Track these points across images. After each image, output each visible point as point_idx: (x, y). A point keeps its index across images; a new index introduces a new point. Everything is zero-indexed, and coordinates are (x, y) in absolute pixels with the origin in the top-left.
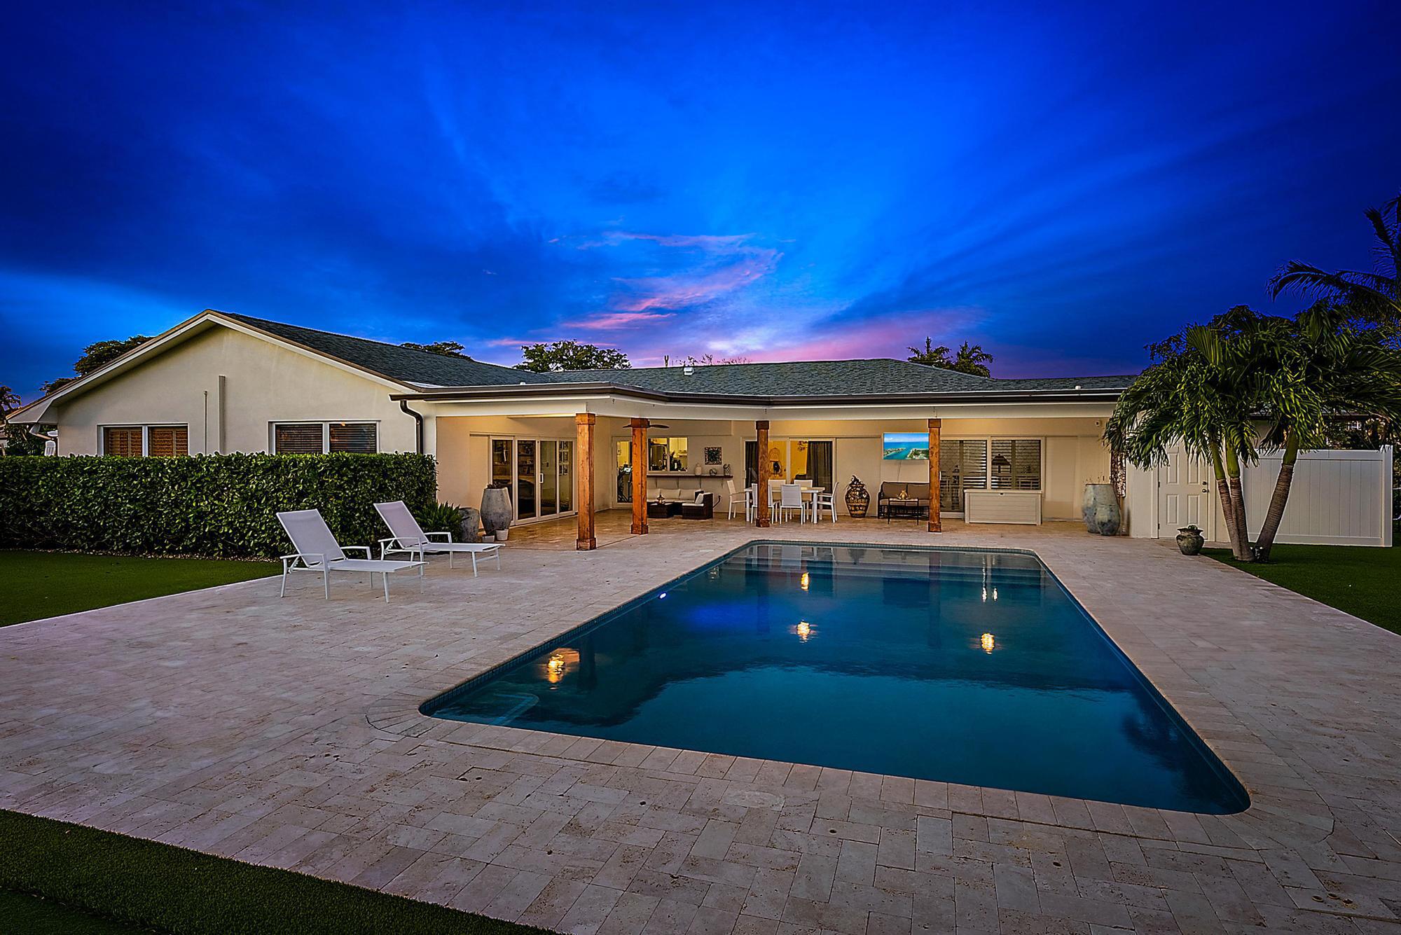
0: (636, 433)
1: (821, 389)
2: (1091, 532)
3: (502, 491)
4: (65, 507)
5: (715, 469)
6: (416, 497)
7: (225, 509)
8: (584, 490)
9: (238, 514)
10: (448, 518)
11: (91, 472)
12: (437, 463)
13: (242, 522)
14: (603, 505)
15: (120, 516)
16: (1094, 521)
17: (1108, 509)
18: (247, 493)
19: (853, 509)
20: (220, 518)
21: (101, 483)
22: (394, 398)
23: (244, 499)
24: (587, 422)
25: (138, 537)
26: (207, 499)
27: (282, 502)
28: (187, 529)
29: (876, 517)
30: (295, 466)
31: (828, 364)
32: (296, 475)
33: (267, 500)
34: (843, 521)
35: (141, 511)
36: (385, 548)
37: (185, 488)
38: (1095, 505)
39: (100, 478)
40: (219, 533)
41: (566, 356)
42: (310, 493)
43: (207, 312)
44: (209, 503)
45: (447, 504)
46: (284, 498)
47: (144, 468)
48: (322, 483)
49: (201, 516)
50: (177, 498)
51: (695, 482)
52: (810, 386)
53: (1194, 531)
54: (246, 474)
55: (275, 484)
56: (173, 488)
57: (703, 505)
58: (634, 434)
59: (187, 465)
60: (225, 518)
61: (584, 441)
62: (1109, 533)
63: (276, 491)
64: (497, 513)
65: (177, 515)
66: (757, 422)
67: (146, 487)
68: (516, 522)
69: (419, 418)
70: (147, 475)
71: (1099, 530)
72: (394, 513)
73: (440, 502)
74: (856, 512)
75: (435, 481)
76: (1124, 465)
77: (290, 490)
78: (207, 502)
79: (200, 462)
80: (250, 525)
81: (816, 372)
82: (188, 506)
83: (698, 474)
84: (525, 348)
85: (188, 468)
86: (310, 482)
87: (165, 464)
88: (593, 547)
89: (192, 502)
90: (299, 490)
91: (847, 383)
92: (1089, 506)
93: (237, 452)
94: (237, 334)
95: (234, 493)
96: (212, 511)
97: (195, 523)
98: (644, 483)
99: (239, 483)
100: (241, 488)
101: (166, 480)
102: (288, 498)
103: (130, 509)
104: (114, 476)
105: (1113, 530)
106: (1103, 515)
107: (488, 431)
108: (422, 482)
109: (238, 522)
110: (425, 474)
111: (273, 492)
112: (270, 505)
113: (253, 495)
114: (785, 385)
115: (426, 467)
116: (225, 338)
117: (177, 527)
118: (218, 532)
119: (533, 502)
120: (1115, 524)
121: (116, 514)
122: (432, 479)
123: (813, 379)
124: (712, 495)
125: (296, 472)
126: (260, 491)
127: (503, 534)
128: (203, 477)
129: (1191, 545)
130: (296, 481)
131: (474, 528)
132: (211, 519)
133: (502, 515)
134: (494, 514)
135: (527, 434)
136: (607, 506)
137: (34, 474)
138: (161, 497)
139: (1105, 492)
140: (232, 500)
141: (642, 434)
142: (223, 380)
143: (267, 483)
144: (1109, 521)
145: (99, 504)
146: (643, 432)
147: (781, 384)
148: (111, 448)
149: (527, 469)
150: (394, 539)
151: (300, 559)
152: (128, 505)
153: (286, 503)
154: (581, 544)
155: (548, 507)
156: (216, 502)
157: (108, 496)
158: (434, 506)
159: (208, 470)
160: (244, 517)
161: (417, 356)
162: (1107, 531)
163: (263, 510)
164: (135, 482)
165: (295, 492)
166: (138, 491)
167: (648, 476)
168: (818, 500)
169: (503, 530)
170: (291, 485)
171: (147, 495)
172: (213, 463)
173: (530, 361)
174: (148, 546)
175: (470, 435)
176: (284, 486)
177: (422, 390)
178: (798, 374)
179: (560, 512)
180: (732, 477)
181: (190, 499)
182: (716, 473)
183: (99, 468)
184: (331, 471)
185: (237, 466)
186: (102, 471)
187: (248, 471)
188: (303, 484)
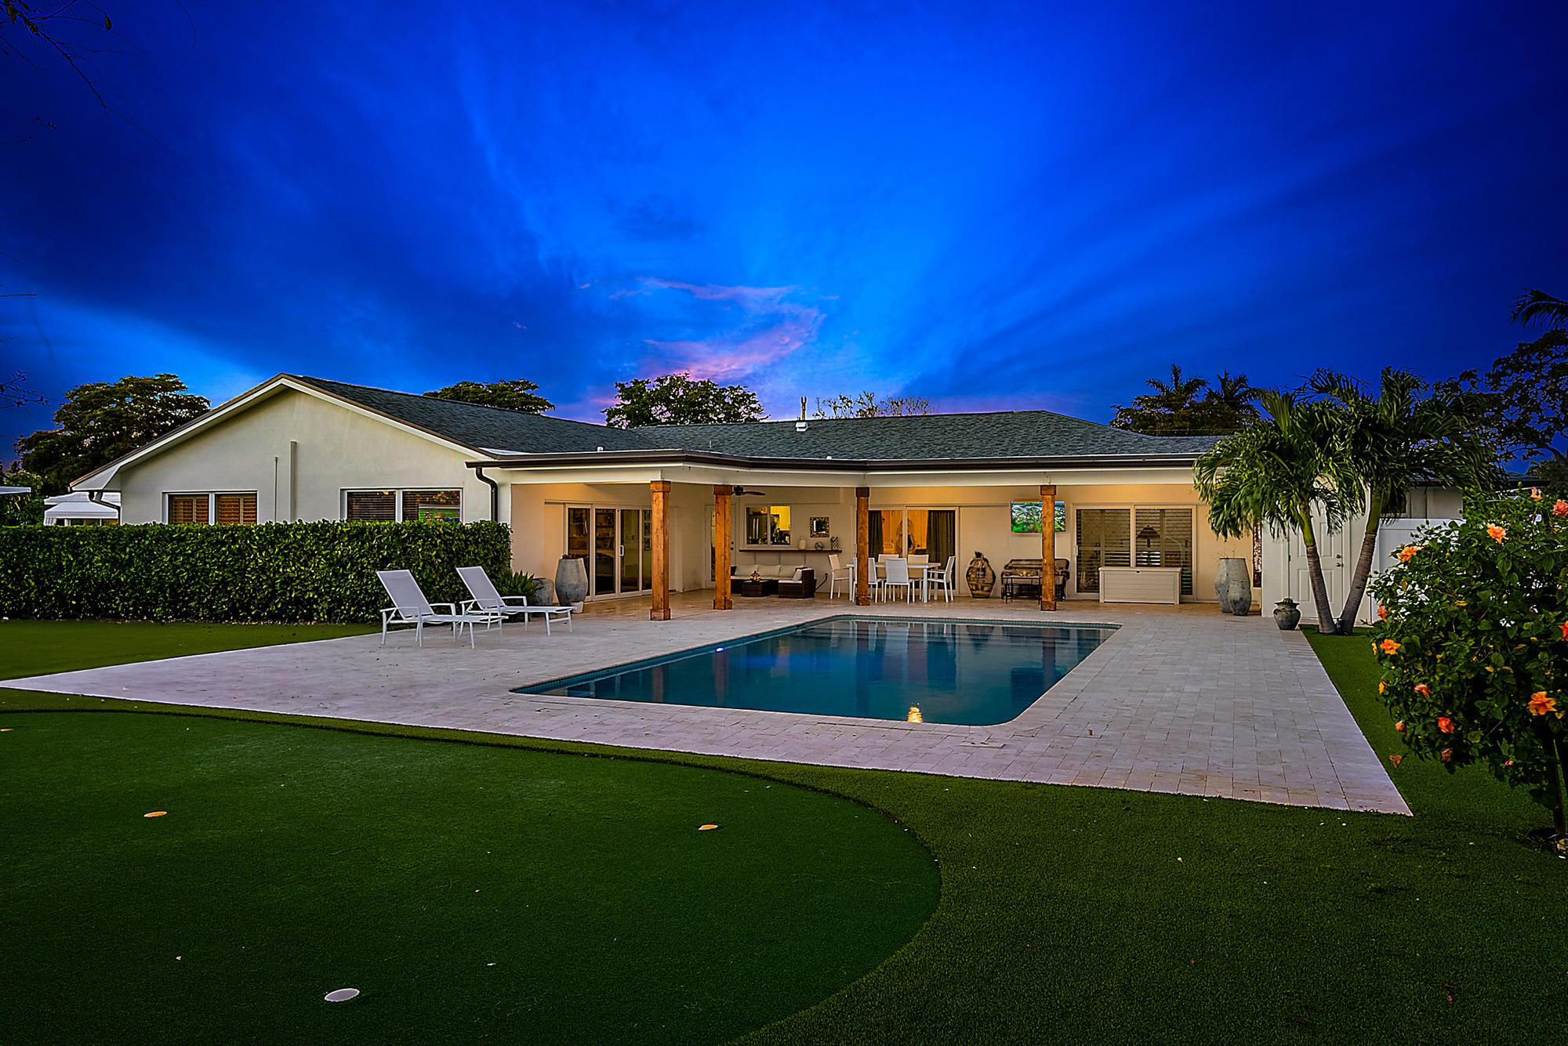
0: (719, 500)
1: (949, 449)
2: (1224, 611)
3: (576, 562)
4: (153, 573)
5: (821, 543)
6: (492, 566)
7: (312, 574)
8: (659, 560)
9: (323, 581)
10: (522, 587)
11: (180, 539)
12: (512, 532)
13: (327, 587)
14: (694, 584)
15: (207, 583)
16: (1227, 599)
17: (1240, 586)
18: (333, 559)
19: (974, 588)
20: (306, 584)
21: (189, 549)
22: (469, 465)
23: (330, 565)
24: (661, 490)
25: (224, 603)
26: (294, 565)
27: (366, 568)
28: (273, 595)
29: (999, 598)
30: (379, 533)
31: (969, 417)
32: (381, 541)
33: (352, 565)
34: (959, 601)
35: (229, 577)
36: (466, 609)
37: (273, 554)
38: (1227, 582)
39: (188, 545)
40: (304, 599)
41: (674, 395)
42: (394, 559)
43: (282, 375)
44: (296, 569)
45: (521, 572)
46: (369, 563)
47: (232, 535)
48: (405, 549)
49: (288, 581)
50: (264, 564)
51: (800, 558)
52: (938, 445)
53: (1290, 604)
54: (332, 541)
55: (360, 550)
56: (261, 554)
57: (801, 582)
58: (717, 502)
59: (276, 532)
60: (312, 584)
61: (658, 510)
62: (1241, 613)
63: (361, 557)
64: (572, 585)
65: (264, 580)
66: (857, 488)
67: (234, 554)
68: (593, 597)
69: (494, 485)
70: (235, 542)
71: (1232, 609)
72: (473, 577)
73: (514, 571)
74: (977, 592)
75: (510, 550)
76: (1260, 537)
77: (375, 556)
78: (294, 568)
79: (287, 529)
80: (335, 590)
81: (951, 428)
82: (276, 572)
83: (803, 547)
84: (620, 385)
85: (276, 535)
86: (395, 548)
87: (253, 531)
88: (667, 618)
89: (279, 568)
90: (383, 556)
91: (981, 441)
92: (1222, 582)
93: (323, 520)
94: (308, 398)
95: (320, 560)
96: (299, 576)
97: (281, 588)
98: (727, 555)
99: (325, 550)
100: (327, 554)
101: (255, 547)
102: (373, 564)
103: (218, 575)
104: (204, 543)
105: (1245, 609)
106: (1235, 593)
107: (565, 499)
108: (497, 551)
109: (324, 588)
110: (500, 543)
111: (358, 558)
112: (355, 571)
113: (339, 561)
114: (909, 444)
115: (501, 536)
116: (297, 402)
117: (264, 593)
118: (303, 597)
119: (612, 579)
120: (1246, 602)
121: (204, 580)
122: (506, 548)
123: (945, 437)
124: (813, 570)
125: (380, 538)
126: (345, 557)
127: (578, 607)
128: (291, 543)
129: (1284, 619)
130: (380, 548)
131: (548, 599)
132: (297, 585)
133: (577, 587)
134: (569, 585)
135: (606, 502)
136: (699, 585)
137: (121, 541)
138: (249, 564)
139: (1237, 567)
140: (318, 566)
141: (725, 502)
142: (294, 445)
143: (353, 549)
144: (1241, 599)
145: (187, 570)
146: (727, 500)
147: (905, 442)
148: (175, 517)
149: (605, 541)
150: (473, 601)
151: (397, 611)
152: (217, 572)
153: (371, 569)
154: (655, 614)
155: (629, 584)
156: (303, 568)
157: (196, 563)
158: (509, 574)
159: (295, 537)
160: (330, 582)
161: (488, 415)
162: (1240, 610)
163: (348, 575)
164: (224, 549)
165: (379, 557)
166: (227, 557)
167: (740, 551)
168: (929, 577)
169: (578, 602)
170: (375, 551)
171: (235, 561)
172: (300, 529)
173: (626, 402)
174: (233, 612)
175: (545, 503)
176: (369, 552)
177: (499, 457)
178: (929, 430)
179: (643, 589)
180: (841, 551)
181: (278, 565)
182: (822, 547)
183: (187, 534)
184: (413, 537)
185: (322, 532)
186: (190, 538)
187: (334, 538)
188: (387, 550)
